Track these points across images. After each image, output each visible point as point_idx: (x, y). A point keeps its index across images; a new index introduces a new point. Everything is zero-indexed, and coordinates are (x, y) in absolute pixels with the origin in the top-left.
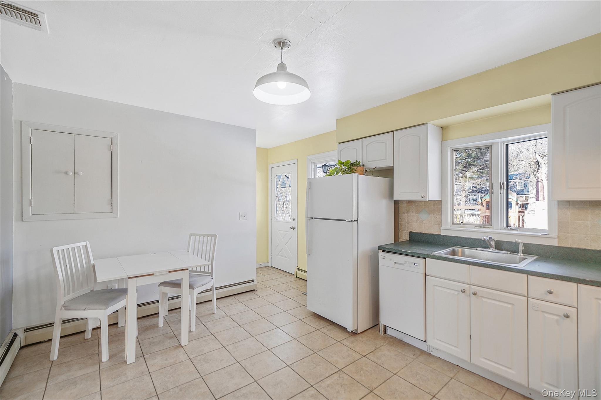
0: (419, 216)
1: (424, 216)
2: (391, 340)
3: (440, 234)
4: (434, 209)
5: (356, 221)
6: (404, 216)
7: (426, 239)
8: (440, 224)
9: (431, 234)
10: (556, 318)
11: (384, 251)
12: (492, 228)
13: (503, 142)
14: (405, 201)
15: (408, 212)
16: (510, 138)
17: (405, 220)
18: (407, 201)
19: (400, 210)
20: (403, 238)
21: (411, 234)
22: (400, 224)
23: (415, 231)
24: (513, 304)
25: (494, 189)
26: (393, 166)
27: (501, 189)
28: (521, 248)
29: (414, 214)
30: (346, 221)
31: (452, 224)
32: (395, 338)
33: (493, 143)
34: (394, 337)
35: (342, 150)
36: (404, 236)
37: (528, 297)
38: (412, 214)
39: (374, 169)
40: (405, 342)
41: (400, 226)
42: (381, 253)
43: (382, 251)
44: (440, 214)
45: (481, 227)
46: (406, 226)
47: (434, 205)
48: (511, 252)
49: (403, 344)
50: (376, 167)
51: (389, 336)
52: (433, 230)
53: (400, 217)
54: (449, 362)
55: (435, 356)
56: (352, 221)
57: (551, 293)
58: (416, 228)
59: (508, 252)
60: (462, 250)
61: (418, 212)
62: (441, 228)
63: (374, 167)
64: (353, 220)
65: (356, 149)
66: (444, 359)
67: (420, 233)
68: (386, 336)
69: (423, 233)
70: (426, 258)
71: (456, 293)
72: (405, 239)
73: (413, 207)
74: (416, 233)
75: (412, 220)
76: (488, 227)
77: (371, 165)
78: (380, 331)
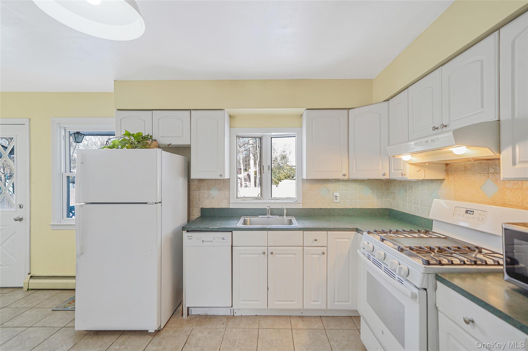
0: (210, 193)
1: (214, 192)
2: (197, 319)
3: (228, 207)
4: (223, 186)
5: (160, 202)
6: (195, 194)
7: (217, 213)
8: (229, 199)
9: (221, 208)
10: (317, 256)
11: (188, 231)
12: (263, 199)
13: (269, 136)
14: (196, 179)
15: (199, 189)
16: (273, 134)
17: (196, 197)
18: (198, 179)
19: (191, 188)
20: (194, 214)
21: (202, 209)
22: (191, 201)
23: (206, 207)
24: (295, 254)
25: (264, 170)
26: (191, 145)
27: (269, 170)
28: (285, 212)
29: (205, 191)
30: (147, 204)
31: (237, 198)
32: (200, 315)
33: (263, 135)
34: (198, 315)
35: (123, 118)
36: (195, 213)
37: (303, 247)
38: (203, 192)
39: (169, 145)
40: (210, 315)
41: (191, 203)
42: (185, 234)
43: (187, 232)
44: (228, 190)
45: (257, 199)
46: (197, 203)
47: (223, 183)
48: (280, 215)
49: (210, 318)
50: (170, 144)
51: (194, 316)
52: (223, 205)
53: (191, 194)
54: (249, 316)
55: (238, 316)
56: (156, 203)
57: (316, 240)
58: (208, 204)
59: (278, 216)
60: (250, 219)
61: (209, 189)
62: (230, 202)
63: (169, 144)
64: (158, 202)
65: (145, 121)
66: (245, 315)
67: (211, 208)
68: (190, 317)
69: (214, 208)
70: (233, 231)
71: (257, 256)
72: (196, 215)
73: (204, 185)
74: (207, 208)
75: (203, 197)
76: (261, 199)
77: (165, 141)
78: (184, 315)
